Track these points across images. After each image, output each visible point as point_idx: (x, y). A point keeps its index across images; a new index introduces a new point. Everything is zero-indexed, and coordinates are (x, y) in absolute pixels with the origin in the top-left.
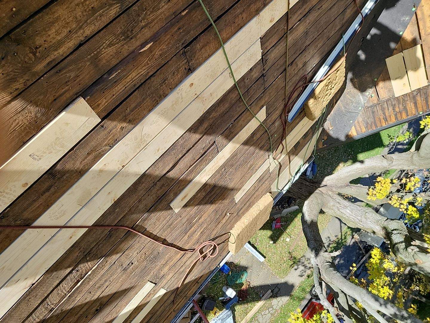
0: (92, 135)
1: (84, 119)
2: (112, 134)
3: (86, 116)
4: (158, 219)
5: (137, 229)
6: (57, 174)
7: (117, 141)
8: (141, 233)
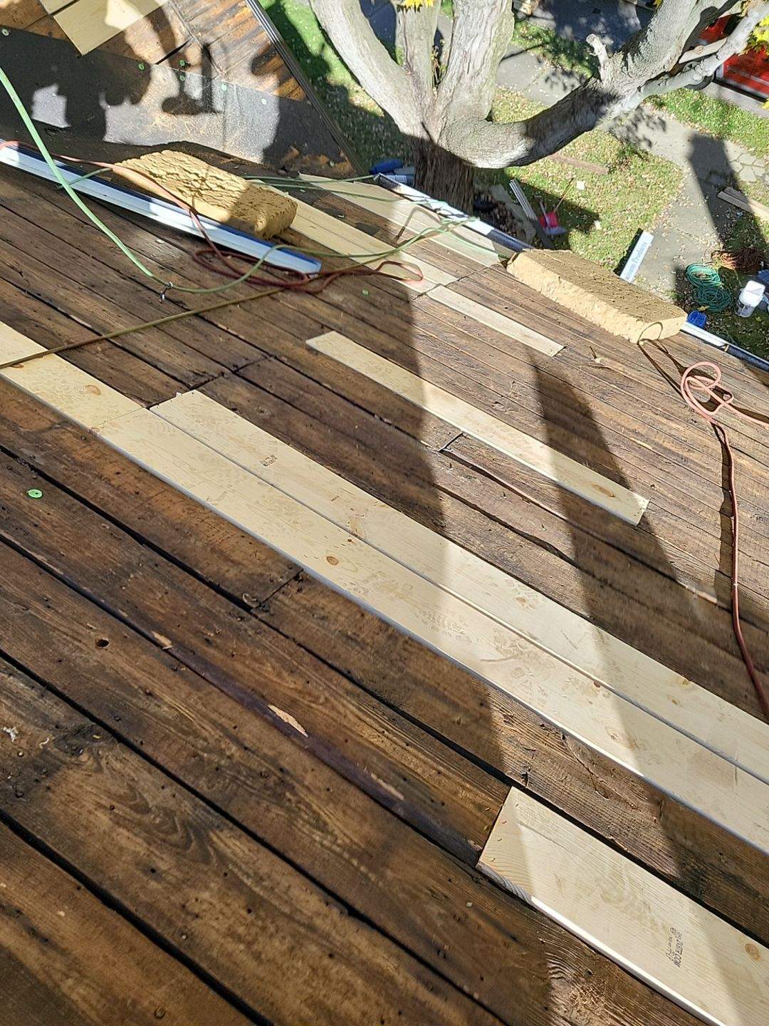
0: (559, 801)
1: (528, 837)
2: (533, 744)
3: (518, 833)
4: (682, 545)
5: (727, 598)
6: (689, 867)
7: (545, 724)
8: (733, 581)
